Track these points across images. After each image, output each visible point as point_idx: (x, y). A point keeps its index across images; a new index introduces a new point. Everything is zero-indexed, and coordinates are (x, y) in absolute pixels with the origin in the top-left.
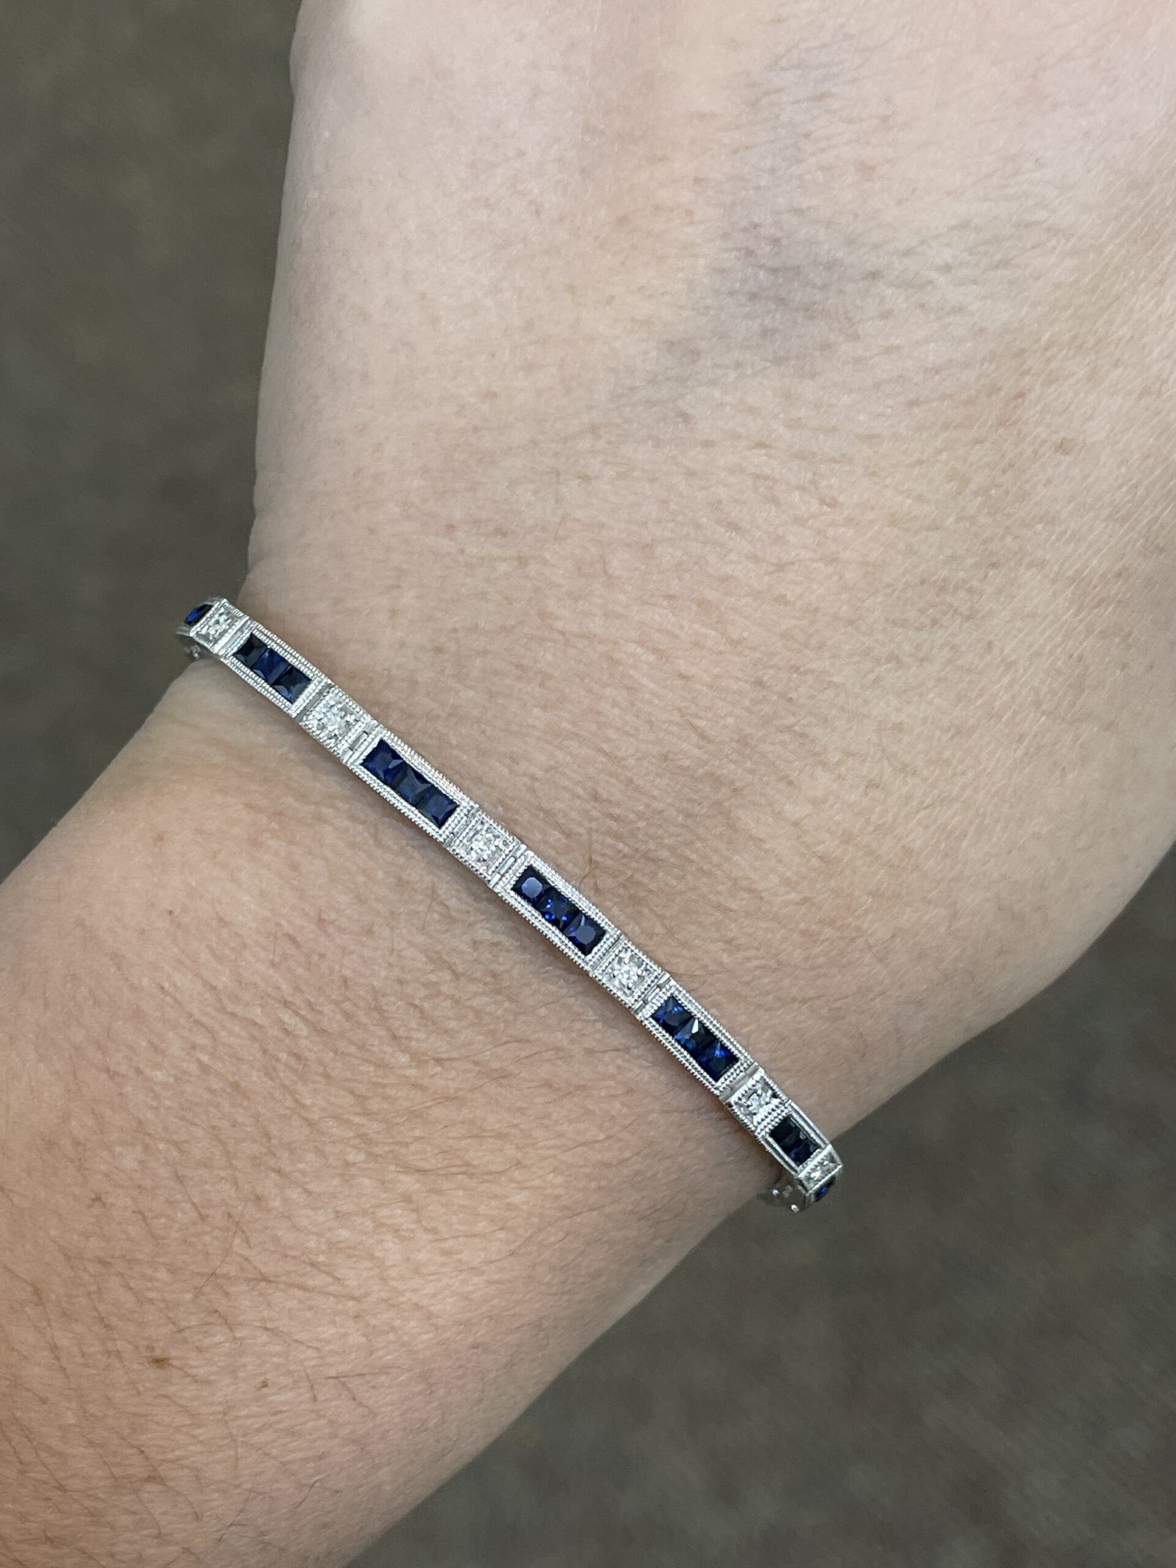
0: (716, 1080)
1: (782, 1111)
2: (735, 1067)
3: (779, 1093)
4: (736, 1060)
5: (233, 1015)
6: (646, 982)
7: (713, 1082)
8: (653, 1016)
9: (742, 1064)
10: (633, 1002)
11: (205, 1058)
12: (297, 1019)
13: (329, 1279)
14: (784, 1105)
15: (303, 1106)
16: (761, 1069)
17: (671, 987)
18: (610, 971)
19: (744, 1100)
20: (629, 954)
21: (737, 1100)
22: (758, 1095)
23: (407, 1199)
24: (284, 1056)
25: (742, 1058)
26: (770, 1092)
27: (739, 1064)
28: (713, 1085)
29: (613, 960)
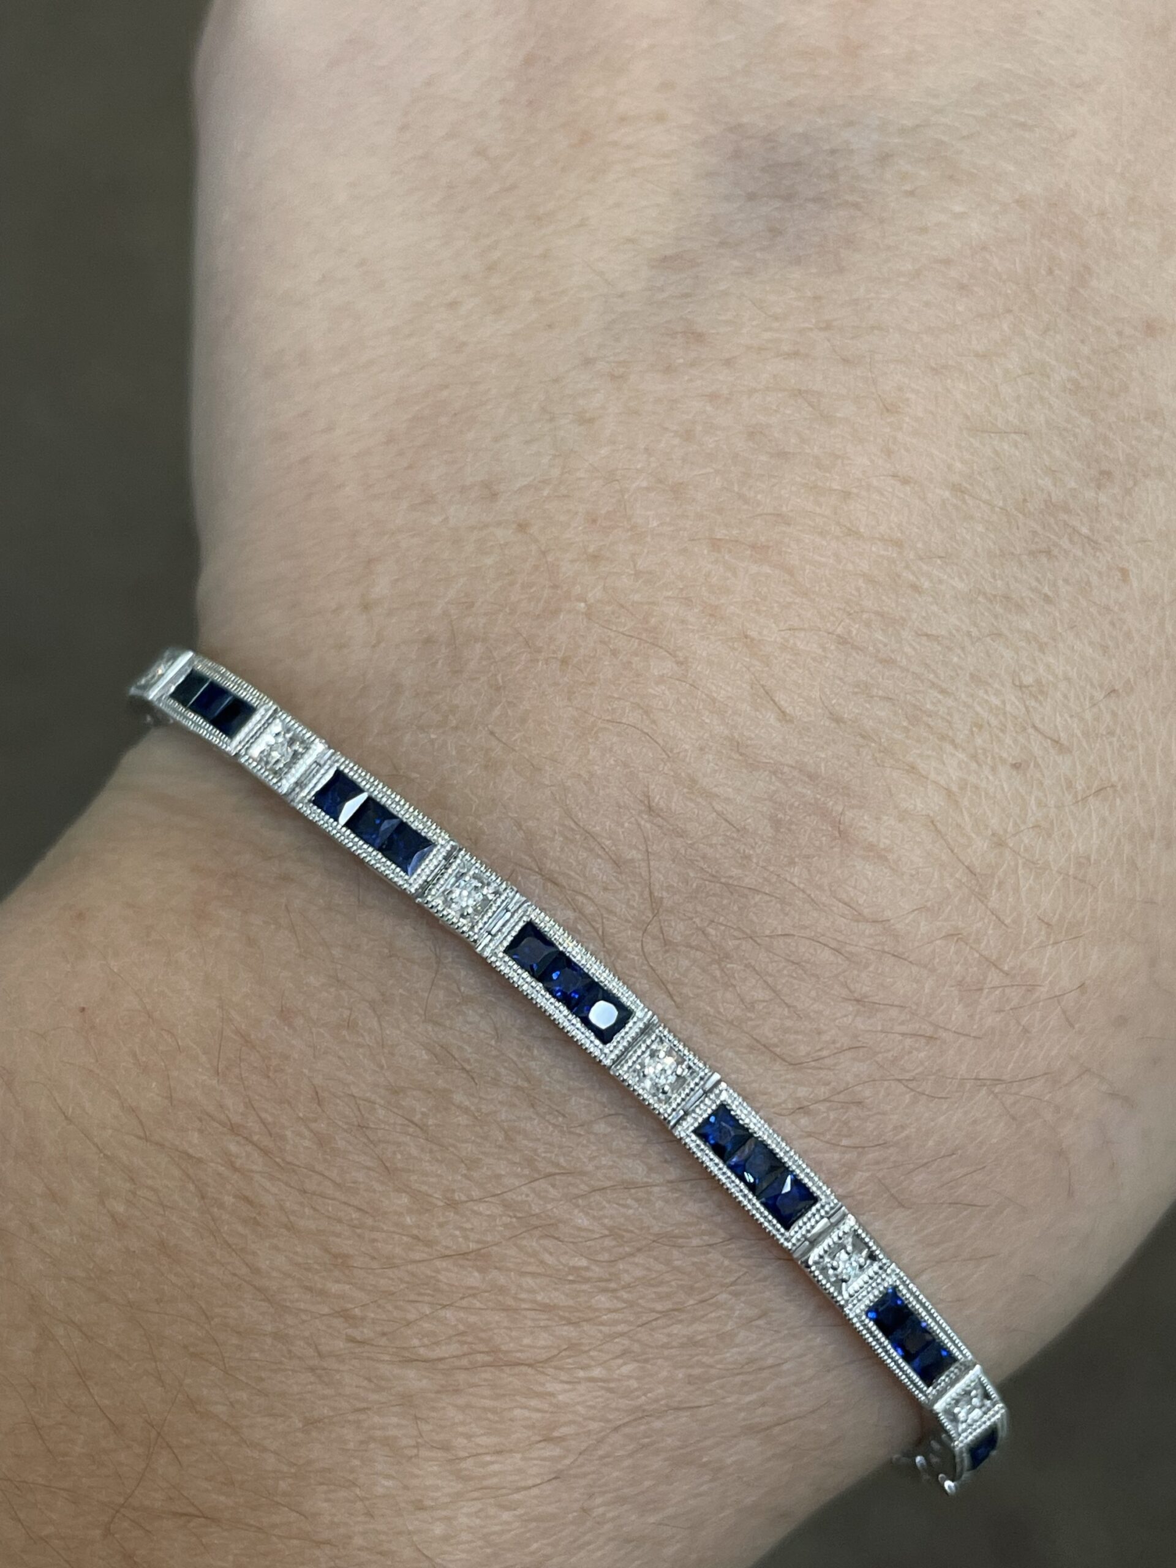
0: (787, 1228)
1: (883, 1280)
2: (814, 1209)
3: (877, 1252)
4: (816, 1200)
5: (161, 1145)
6: (689, 1084)
7: (782, 1230)
8: (695, 1132)
9: (823, 1207)
10: (669, 1111)
11: (120, 1208)
12: (249, 1148)
13: (293, 1516)
14: (886, 1271)
15: (256, 1271)
16: (850, 1216)
17: (721, 1091)
18: (638, 1067)
19: (827, 1259)
20: (666, 1045)
21: (817, 1258)
22: (848, 1253)
23: (407, 1400)
24: (229, 1200)
25: (823, 1197)
26: (865, 1253)
27: (818, 1206)
28: (782, 1235)
29: (643, 1052)
